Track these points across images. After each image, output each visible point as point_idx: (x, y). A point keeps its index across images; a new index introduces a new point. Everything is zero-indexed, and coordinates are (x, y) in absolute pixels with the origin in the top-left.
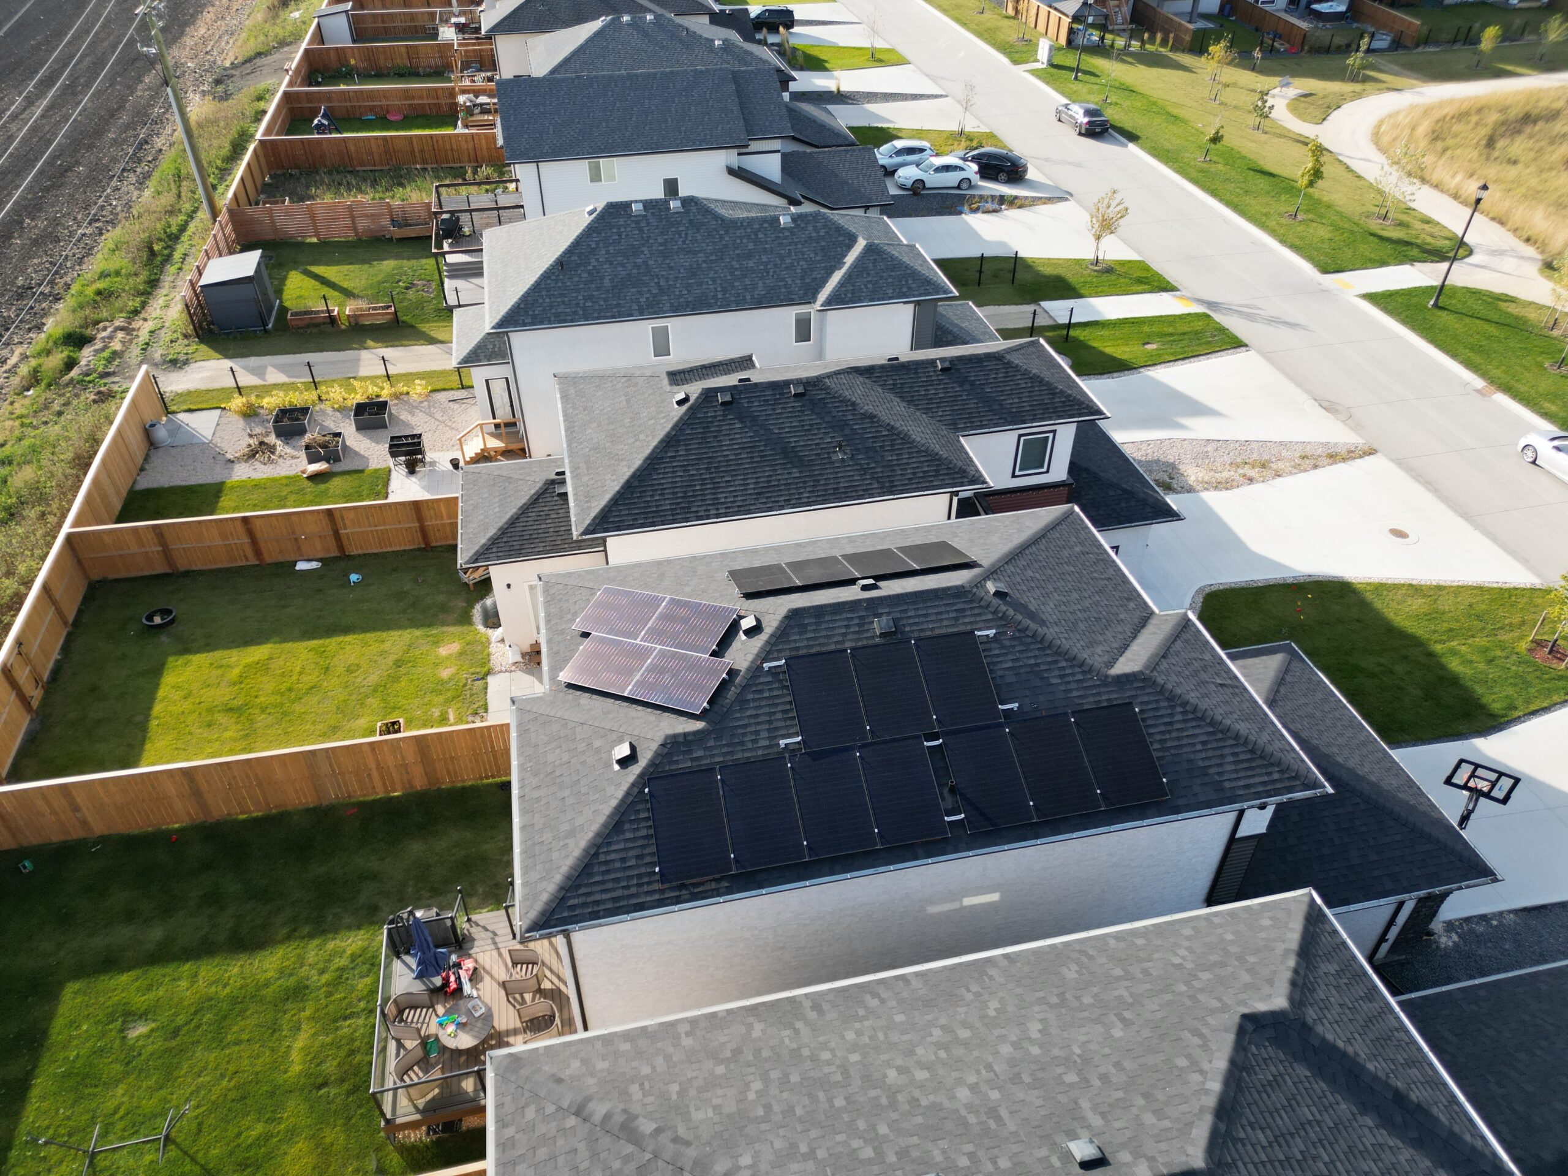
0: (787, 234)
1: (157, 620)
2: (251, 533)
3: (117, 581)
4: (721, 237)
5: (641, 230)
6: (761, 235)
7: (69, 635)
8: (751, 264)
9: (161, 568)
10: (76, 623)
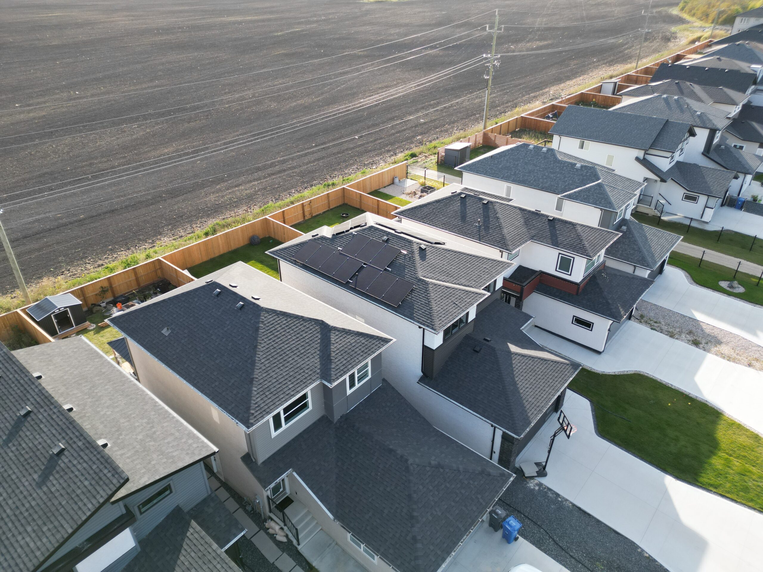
0: (575, 170)
1: (344, 215)
2: (378, 205)
3: (349, 205)
4: (551, 164)
5: (526, 154)
6: (565, 168)
7: (328, 210)
8: (552, 176)
9: (358, 207)
10: (331, 209)
